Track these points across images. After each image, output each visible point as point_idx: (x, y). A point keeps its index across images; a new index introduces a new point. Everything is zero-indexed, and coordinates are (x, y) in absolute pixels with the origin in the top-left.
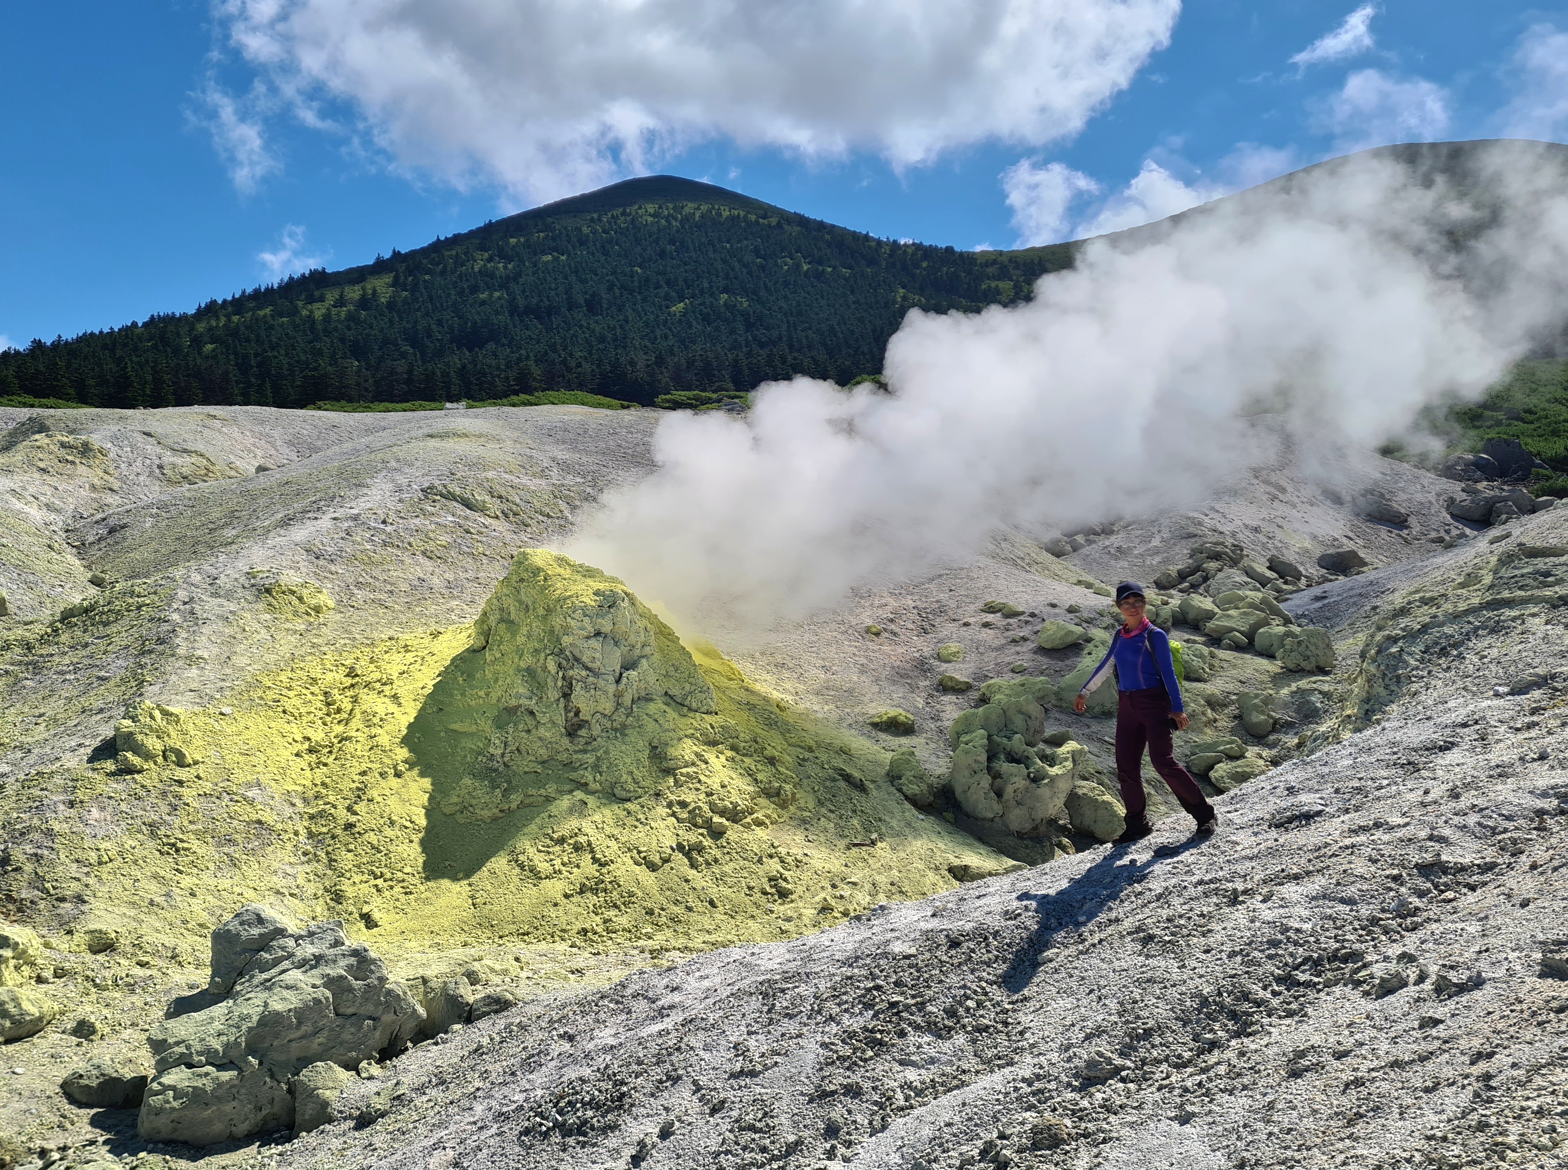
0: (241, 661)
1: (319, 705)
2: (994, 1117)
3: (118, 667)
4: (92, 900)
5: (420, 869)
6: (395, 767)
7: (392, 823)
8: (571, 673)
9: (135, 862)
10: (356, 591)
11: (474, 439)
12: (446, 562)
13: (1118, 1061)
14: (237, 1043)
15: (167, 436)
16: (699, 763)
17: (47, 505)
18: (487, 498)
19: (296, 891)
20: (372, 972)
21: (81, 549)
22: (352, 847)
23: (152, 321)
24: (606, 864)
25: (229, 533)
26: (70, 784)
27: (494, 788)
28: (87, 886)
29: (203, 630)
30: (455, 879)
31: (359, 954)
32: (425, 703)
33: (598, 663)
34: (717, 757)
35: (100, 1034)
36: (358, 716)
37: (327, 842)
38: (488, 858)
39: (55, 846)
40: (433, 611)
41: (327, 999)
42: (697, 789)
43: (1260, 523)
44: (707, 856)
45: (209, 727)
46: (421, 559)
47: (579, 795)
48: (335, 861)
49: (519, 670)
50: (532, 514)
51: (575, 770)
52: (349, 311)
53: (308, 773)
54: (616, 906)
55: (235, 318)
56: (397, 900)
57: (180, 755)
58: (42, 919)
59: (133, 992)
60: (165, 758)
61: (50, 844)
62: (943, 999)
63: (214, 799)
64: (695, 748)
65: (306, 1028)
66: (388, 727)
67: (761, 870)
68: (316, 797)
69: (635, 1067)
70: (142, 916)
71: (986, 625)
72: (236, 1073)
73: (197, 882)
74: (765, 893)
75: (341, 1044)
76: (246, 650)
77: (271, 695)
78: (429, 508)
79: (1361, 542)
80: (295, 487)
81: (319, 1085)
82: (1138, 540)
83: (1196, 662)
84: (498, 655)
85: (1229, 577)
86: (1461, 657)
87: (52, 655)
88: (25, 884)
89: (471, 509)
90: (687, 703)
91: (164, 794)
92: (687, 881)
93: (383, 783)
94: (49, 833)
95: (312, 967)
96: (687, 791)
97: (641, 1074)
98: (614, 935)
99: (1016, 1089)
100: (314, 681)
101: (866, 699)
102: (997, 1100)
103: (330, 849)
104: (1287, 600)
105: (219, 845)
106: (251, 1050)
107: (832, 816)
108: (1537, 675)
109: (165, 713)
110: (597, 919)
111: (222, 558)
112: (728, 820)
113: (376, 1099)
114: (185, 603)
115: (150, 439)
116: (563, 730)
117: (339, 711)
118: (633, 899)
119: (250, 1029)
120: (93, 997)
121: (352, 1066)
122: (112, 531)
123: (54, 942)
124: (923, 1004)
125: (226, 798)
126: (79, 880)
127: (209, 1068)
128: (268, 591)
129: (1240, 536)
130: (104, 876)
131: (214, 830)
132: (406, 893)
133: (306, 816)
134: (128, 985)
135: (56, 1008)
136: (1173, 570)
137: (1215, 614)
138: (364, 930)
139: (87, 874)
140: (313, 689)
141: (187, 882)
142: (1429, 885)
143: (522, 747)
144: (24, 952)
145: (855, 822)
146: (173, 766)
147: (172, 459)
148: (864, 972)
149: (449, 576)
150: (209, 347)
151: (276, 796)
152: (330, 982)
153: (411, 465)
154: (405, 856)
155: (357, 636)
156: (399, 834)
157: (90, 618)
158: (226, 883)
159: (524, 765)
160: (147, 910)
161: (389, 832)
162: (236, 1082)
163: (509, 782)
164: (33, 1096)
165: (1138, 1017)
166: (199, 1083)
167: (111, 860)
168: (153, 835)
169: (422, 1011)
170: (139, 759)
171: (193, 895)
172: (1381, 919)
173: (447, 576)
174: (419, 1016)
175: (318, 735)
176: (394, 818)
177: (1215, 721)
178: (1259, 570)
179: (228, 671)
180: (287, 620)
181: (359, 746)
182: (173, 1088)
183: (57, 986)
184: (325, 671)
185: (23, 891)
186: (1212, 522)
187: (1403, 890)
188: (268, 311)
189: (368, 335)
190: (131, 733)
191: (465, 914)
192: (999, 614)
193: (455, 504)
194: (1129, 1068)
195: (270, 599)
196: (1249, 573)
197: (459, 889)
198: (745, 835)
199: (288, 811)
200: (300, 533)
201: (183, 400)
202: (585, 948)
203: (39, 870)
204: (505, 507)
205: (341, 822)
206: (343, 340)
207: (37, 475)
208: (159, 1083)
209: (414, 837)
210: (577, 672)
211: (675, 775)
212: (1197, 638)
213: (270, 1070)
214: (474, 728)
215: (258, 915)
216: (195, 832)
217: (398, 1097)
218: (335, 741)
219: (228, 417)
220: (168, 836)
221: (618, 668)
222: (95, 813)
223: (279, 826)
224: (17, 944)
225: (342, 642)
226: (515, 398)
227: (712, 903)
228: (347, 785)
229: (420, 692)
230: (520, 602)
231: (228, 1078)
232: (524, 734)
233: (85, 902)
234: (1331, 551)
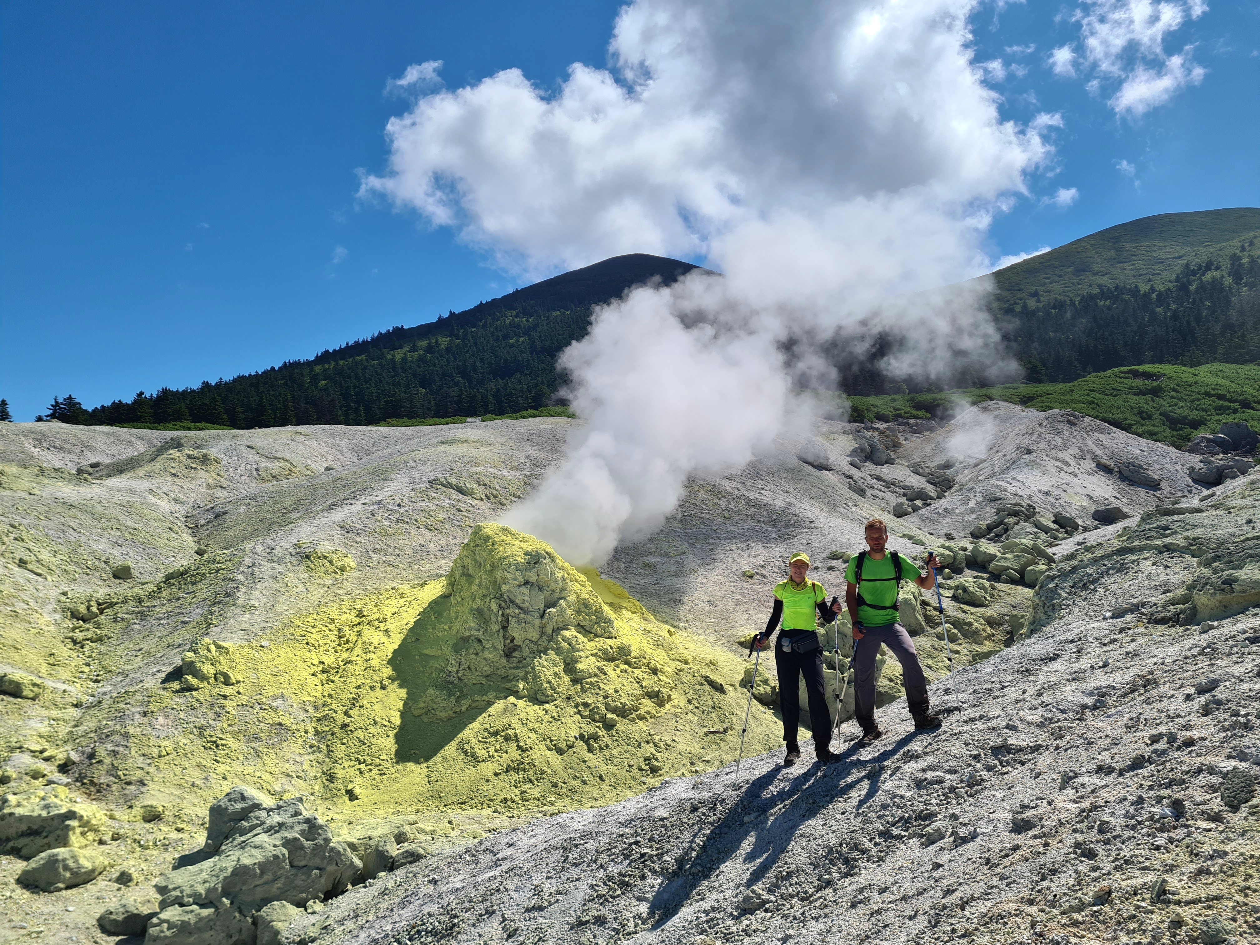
0: (280, 608)
1: (334, 638)
2: (679, 939)
3: (196, 613)
4: (150, 783)
5: (393, 756)
6: (381, 682)
7: (376, 723)
8: (508, 611)
9: (185, 755)
10: (373, 555)
11: (472, 444)
12: (441, 532)
13: (765, 896)
14: (215, 889)
15: (263, 448)
16: (600, 674)
17: (174, 499)
18: (475, 486)
19: (301, 774)
20: (319, 834)
21: (195, 530)
22: (345, 741)
23: (285, 366)
24: (527, 750)
25: (295, 515)
26: (146, 699)
27: (450, 696)
28: (148, 773)
29: (258, 586)
30: (418, 762)
31: (311, 823)
32: (407, 635)
33: (527, 604)
34: (614, 670)
35: (135, 881)
36: (360, 645)
37: (328, 738)
38: (442, 747)
39: (129, 744)
40: (427, 568)
41: (283, 855)
42: (597, 694)
43: (1050, 489)
44: (600, 743)
45: (251, 656)
46: (423, 531)
47: (512, 699)
48: (332, 751)
49: (472, 610)
50: (507, 496)
51: (510, 681)
52: (419, 355)
53: (320, 688)
54: (531, 781)
55: (341, 363)
56: (374, 779)
57: (226, 676)
58: (113, 798)
59: (166, 850)
60: (216, 679)
61: (125, 743)
62: (676, 850)
63: (248, 708)
64: (598, 664)
65: (268, 877)
66: (379, 653)
67: (639, 753)
68: (324, 705)
69: (467, 905)
70: (185, 795)
71: (831, 568)
72: (212, 910)
73: (229, 769)
74: (641, 769)
75: (294, 888)
76: (287, 600)
77: (299, 631)
78: (433, 494)
79: (1125, 501)
80: (344, 482)
81: (274, 918)
82: (959, 503)
83: (980, 593)
84: (459, 599)
85: (1023, 529)
86: (1095, 590)
87: (155, 606)
88: (104, 773)
89: (463, 494)
90: (593, 631)
91: (212, 705)
92: (584, 761)
93: (372, 694)
94: (126, 735)
95: (276, 832)
96: (590, 695)
97: (470, 909)
98: (526, 803)
99: (698, 918)
100: (332, 620)
101: (737, 625)
102: (683, 927)
103: (329, 743)
104: (1057, 545)
105: (249, 741)
106: (226, 893)
107: (697, 711)
108: (1132, 604)
109: (218, 647)
110: (517, 791)
111: (281, 534)
112: (618, 716)
113: (312, 929)
114: (249, 567)
115: (252, 450)
116: (502, 653)
117: (347, 642)
118: (544, 776)
119: (226, 878)
120: (137, 855)
121: (301, 904)
122: (217, 516)
123: (117, 815)
124: (662, 854)
125: (257, 707)
126: (142, 769)
127: (195, 907)
128: (308, 557)
129: (1035, 498)
130: (162, 766)
131: (245, 731)
132: (381, 774)
133: (315, 719)
134: (164, 845)
135: (106, 863)
136: (983, 524)
137: (996, 556)
138: (348, 802)
139: (149, 764)
140: (330, 626)
141: (221, 768)
142: (997, 762)
143: (472, 666)
144: (88, 822)
145: (714, 716)
146: (221, 685)
147: (265, 464)
148: (632, 831)
149: (443, 542)
150: (323, 382)
151: (295, 705)
152: (287, 843)
153: (423, 464)
154: (383, 747)
155: (369, 587)
156: (380, 731)
157: (184, 579)
158: (250, 769)
159: (473, 678)
160: (189, 790)
161: (372, 730)
162: (213, 917)
163: (461, 691)
164: (76, 927)
165: (786, 863)
166: (186, 919)
167: (168, 754)
168: (201, 735)
169: (358, 862)
170: (196, 680)
171: (225, 778)
172: (958, 788)
173: (441, 542)
174: (355, 867)
175: (330, 660)
176: (377, 719)
177: (993, 635)
178: (1045, 523)
179: (271, 615)
180: (320, 577)
181: (357, 668)
182: (167, 921)
183: (112, 847)
184: (342, 612)
185: (102, 778)
186: (1014, 489)
187: (979, 766)
188: (363, 357)
189: (432, 371)
190: (192, 662)
191: (421, 789)
192: (840, 561)
193: (452, 490)
194: (772, 902)
195: (309, 562)
196: (1038, 525)
197: (419, 770)
198: (630, 727)
199: (302, 715)
200: (338, 515)
201: (283, 422)
202: (503, 813)
203: (114, 762)
204: (488, 492)
205: (339, 723)
206: (414, 375)
207: (169, 478)
208: (158, 918)
209: (390, 733)
210: (512, 611)
211: (582, 684)
212: (983, 575)
213: (239, 908)
214: (439, 653)
215: (242, 794)
216: (232, 733)
217: (325, 928)
218: (341, 664)
219: (310, 433)
220: (211, 736)
221: (542, 607)
222: (161, 720)
223: (294, 727)
224: (82, 817)
225: (357, 592)
226: (524, 413)
227: (601, 778)
228: (346, 696)
229: (405, 627)
230: (476, 561)
231: (207, 914)
232: (473, 656)
233: (145, 785)
234: (1102, 508)
